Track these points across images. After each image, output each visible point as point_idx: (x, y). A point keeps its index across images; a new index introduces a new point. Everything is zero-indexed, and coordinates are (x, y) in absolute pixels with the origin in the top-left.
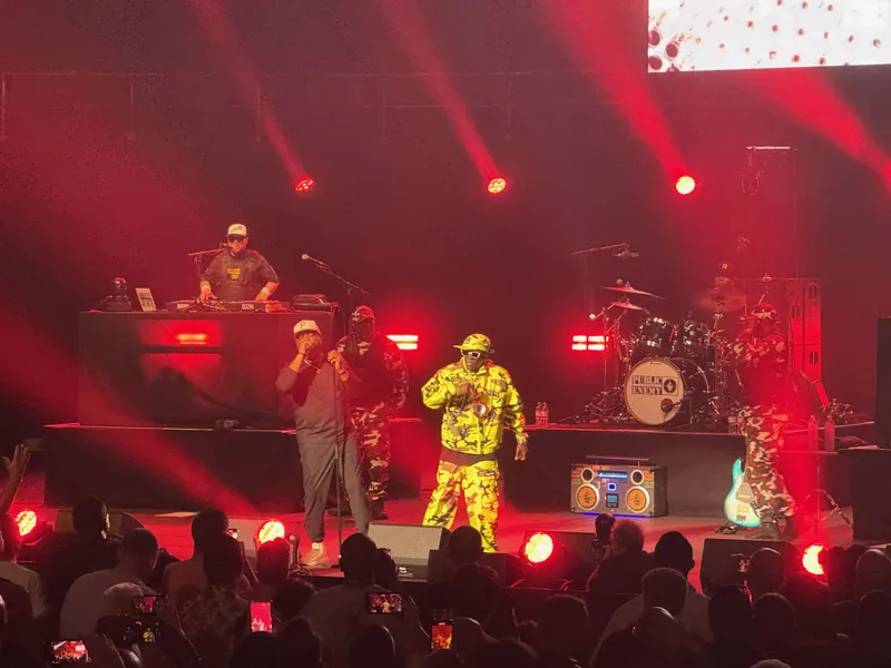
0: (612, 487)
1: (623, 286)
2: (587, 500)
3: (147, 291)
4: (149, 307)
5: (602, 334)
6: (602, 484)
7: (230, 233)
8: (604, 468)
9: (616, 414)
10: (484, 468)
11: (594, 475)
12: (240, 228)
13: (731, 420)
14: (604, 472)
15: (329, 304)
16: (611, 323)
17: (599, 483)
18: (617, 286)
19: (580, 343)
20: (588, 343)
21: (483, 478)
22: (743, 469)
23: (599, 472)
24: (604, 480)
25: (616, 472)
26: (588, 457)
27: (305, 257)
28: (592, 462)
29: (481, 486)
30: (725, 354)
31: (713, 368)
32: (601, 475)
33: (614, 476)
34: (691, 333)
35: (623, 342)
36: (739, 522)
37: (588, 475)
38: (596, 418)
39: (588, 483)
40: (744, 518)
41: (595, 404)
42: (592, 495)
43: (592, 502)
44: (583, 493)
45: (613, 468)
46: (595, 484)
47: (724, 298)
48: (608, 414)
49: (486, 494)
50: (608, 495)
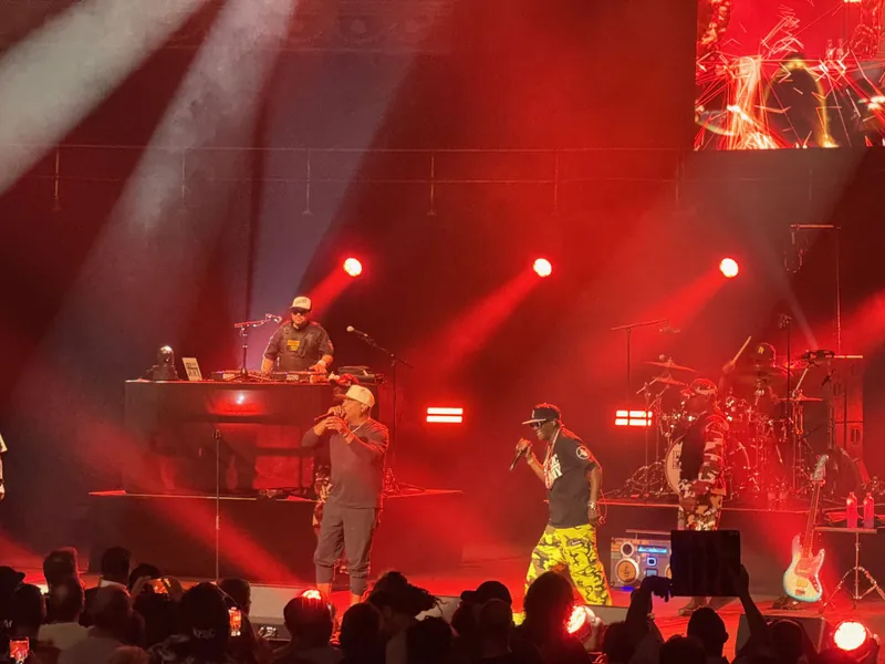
0: (651, 562)
1: (666, 360)
2: (627, 573)
3: (194, 360)
4: (195, 376)
5: (642, 409)
6: (642, 558)
7: (294, 305)
8: (645, 542)
9: (657, 489)
11: (634, 549)
12: (305, 301)
13: (771, 496)
14: (645, 547)
15: (373, 376)
16: (652, 398)
17: (638, 558)
18: (660, 361)
19: (623, 418)
20: (629, 418)
22: (802, 544)
23: (639, 546)
24: (644, 555)
25: (656, 547)
26: (628, 531)
27: (350, 329)
28: (632, 536)
30: (766, 431)
31: (754, 444)
32: (641, 550)
33: (654, 550)
34: (733, 409)
35: (665, 417)
36: (798, 597)
37: (627, 549)
38: (638, 492)
39: (627, 558)
40: (803, 592)
41: (636, 479)
42: (631, 569)
43: (631, 576)
44: (622, 567)
45: (652, 542)
46: (635, 559)
48: (649, 488)
50: (648, 569)
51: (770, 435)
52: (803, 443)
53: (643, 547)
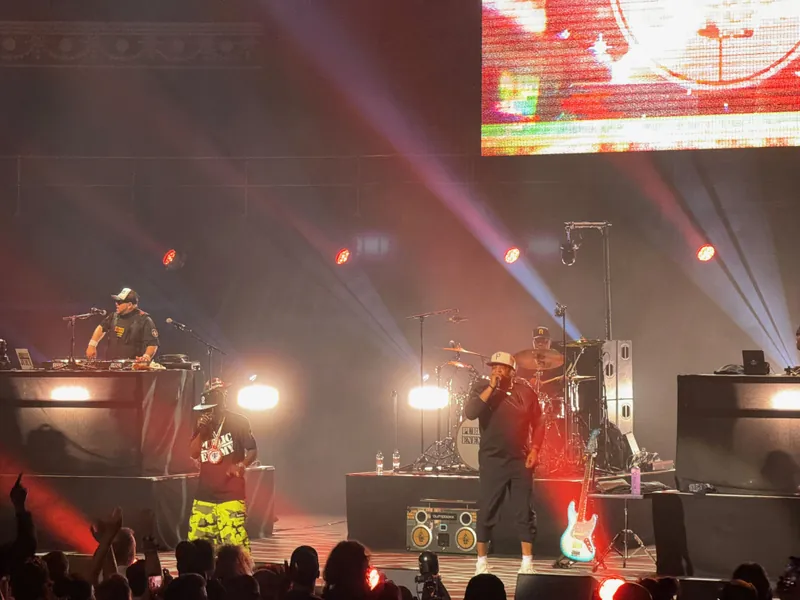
0: (443, 527)
1: (455, 346)
2: (421, 539)
3: (26, 351)
6: (434, 525)
8: (437, 510)
10: (235, 510)
11: (428, 516)
15: (190, 363)
17: (432, 524)
18: (450, 346)
21: (233, 519)
22: (577, 509)
25: (447, 514)
26: (422, 500)
27: (169, 321)
28: (425, 505)
29: (233, 527)
32: (435, 516)
36: (574, 557)
37: (422, 517)
39: (421, 524)
40: (578, 553)
42: (425, 534)
43: (425, 541)
44: (417, 533)
45: (444, 510)
46: (428, 525)
47: (544, 357)
49: (238, 533)
50: (440, 535)
51: (549, 412)
52: (579, 418)
53: (437, 514)
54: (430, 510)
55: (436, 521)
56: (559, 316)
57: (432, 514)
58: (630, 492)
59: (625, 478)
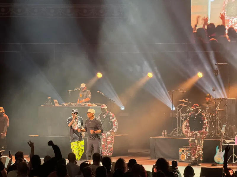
0: (189, 155)
2: (183, 158)
3: (56, 100)
4: (57, 105)
6: (187, 154)
9: (180, 134)
11: (185, 151)
16: (179, 110)
17: (186, 153)
18: (181, 100)
26: (184, 146)
32: (187, 151)
35: (182, 115)
36: (218, 163)
37: (183, 151)
39: (183, 153)
40: (219, 161)
41: (175, 131)
42: (184, 156)
43: (184, 158)
47: (209, 103)
48: (178, 134)
50: (188, 157)
51: (210, 120)
52: (219, 122)
53: (187, 150)
54: (185, 149)
55: (187, 153)
56: (214, 91)
57: (186, 150)
58: (235, 144)
59: (233, 139)
